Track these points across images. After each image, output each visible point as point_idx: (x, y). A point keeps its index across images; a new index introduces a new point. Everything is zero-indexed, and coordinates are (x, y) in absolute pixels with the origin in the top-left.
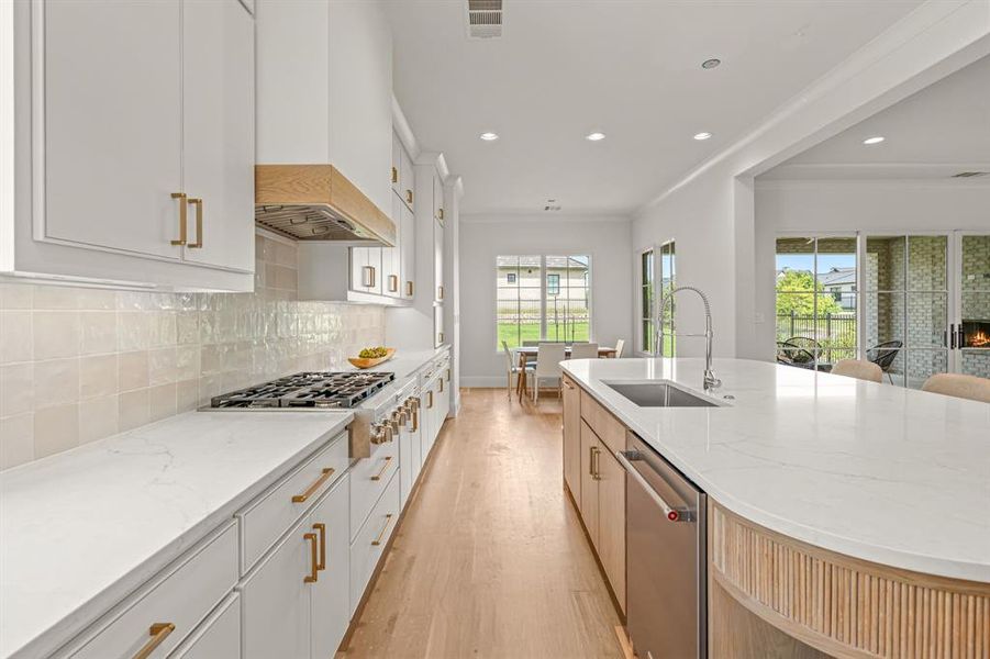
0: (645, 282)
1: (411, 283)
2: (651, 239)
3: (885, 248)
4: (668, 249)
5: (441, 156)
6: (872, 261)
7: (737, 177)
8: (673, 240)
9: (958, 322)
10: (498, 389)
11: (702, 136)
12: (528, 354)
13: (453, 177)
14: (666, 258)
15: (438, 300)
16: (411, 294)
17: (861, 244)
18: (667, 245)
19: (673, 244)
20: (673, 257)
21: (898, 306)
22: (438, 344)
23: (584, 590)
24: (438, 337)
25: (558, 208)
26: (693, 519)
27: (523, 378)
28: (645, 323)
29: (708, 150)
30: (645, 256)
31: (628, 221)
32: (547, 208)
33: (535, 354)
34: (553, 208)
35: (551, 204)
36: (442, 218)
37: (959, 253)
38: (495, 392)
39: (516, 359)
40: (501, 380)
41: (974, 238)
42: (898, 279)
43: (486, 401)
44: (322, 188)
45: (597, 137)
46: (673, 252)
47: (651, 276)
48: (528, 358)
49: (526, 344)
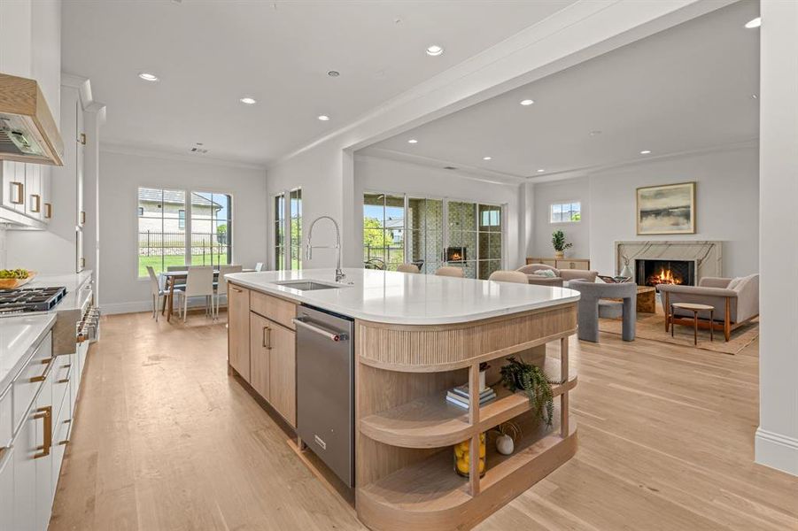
0: (277, 218)
1: (49, 206)
2: (283, 186)
3: (416, 204)
4: (297, 195)
5: (88, 82)
6: (410, 211)
7: (344, 150)
8: (300, 188)
9: (447, 248)
10: (140, 313)
11: (323, 118)
12: (176, 277)
13: (97, 104)
14: (294, 202)
15: (80, 225)
16: (50, 216)
17: (406, 202)
18: (295, 192)
19: (300, 191)
20: (300, 201)
21: (422, 240)
22: (80, 269)
23: (261, 429)
24: (80, 262)
25: (205, 151)
26: (347, 338)
27: (168, 299)
28: (277, 249)
29: (327, 128)
30: (277, 198)
31: (264, 171)
32: (194, 150)
33: (185, 276)
34: (200, 150)
35: (198, 147)
36: (84, 143)
37: (447, 210)
38: (138, 316)
39: (162, 282)
40: (145, 304)
41: (452, 203)
42: (422, 223)
43: (130, 323)
44: (25, 100)
45: (249, 101)
46: (300, 197)
47: (282, 215)
48: (176, 280)
49: (170, 269)
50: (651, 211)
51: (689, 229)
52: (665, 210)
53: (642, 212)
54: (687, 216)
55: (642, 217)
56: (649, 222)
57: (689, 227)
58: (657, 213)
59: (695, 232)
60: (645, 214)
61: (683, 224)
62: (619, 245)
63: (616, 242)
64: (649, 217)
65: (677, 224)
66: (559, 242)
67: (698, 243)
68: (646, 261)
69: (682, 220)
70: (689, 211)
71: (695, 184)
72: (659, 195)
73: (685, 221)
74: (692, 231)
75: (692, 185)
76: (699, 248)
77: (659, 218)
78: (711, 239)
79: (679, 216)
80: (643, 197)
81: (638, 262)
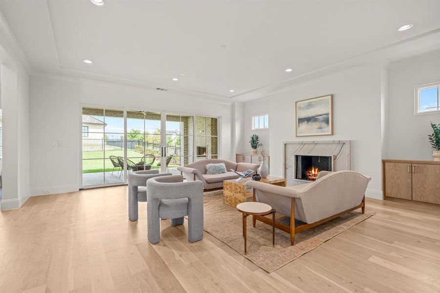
50: (305, 119)
51: (328, 131)
52: (313, 117)
53: (299, 119)
54: (327, 121)
55: (299, 123)
56: (304, 126)
57: (328, 130)
58: (308, 120)
59: (332, 134)
60: (301, 120)
61: (325, 128)
62: (285, 144)
63: (283, 142)
64: (303, 123)
65: (320, 128)
66: (255, 143)
67: (334, 143)
68: (302, 156)
69: (324, 125)
70: (328, 117)
71: (332, 96)
72: (310, 106)
73: (326, 125)
74: (330, 133)
75: (330, 96)
76: (335, 146)
77: (309, 123)
78: (342, 139)
79: (322, 121)
80: (300, 108)
81: (297, 157)
